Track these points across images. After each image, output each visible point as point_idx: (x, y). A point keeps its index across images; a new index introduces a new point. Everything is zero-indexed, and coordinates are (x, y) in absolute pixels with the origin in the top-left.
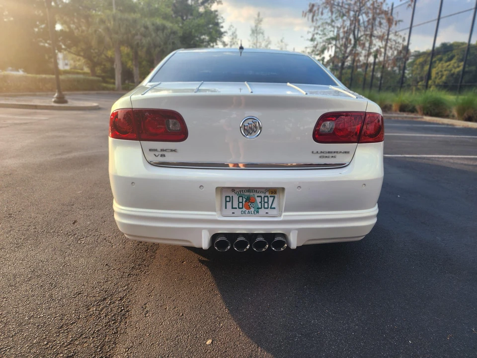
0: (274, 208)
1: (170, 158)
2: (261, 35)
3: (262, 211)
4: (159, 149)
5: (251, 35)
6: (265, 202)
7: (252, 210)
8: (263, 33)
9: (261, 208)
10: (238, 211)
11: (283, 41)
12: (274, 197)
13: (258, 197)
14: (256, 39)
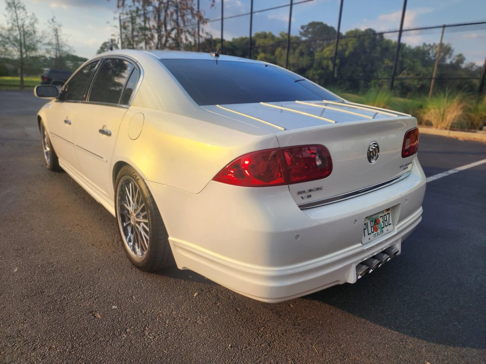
0: (391, 224)
1: (316, 197)
2: (21, 10)
3: (385, 230)
4: (306, 190)
5: (7, 9)
6: (385, 221)
7: (379, 231)
8: (24, 8)
9: (384, 227)
10: (372, 236)
11: (54, 20)
12: (389, 213)
13: (381, 217)
14: (15, 14)
